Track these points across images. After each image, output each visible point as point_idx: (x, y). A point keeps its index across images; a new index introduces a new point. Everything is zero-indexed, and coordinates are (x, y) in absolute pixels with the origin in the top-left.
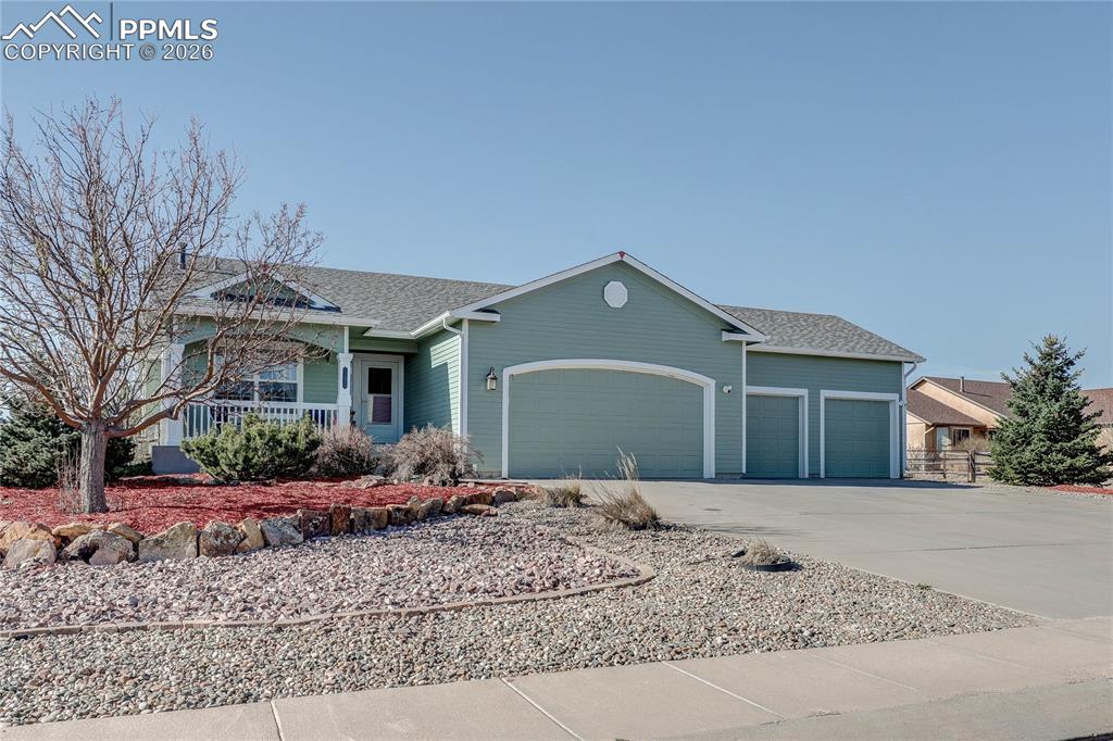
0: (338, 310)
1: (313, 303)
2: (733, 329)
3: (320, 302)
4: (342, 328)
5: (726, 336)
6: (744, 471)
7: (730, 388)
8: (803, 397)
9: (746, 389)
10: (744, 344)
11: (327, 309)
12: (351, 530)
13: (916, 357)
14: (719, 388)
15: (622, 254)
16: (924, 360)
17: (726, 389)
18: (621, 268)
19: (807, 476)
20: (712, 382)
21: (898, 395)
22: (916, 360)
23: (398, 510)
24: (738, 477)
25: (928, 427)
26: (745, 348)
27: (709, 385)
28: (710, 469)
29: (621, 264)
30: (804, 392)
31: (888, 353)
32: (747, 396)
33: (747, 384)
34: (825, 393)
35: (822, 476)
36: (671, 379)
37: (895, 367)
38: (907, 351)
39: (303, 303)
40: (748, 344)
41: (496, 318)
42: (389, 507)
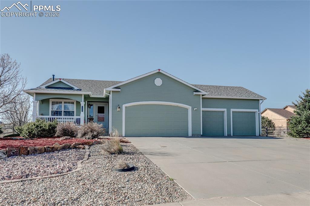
0: (81, 90)
1: (74, 88)
2: (197, 91)
3: (76, 88)
4: (81, 95)
5: (195, 93)
6: (202, 134)
7: (196, 109)
8: (225, 111)
9: (202, 109)
10: (201, 96)
11: (78, 90)
12: (28, 153)
13: (264, 98)
14: (193, 109)
15: (159, 70)
16: (266, 99)
17: (195, 109)
18: (159, 74)
19: (226, 135)
20: (190, 107)
21: (258, 110)
22: (264, 99)
23: (49, 147)
24: (200, 136)
25: (287, 120)
26: (201, 97)
27: (190, 108)
28: (190, 134)
29: (159, 73)
30: (225, 110)
31: (254, 97)
32: (202, 111)
33: (202, 108)
34: (232, 110)
35: (232, 135)
36: (177, 107)
37: (257, 101)
38: (261, 96)
39: (71, 88)
40: (203, 95)
41: (119, 90)
42: (45, 146)
